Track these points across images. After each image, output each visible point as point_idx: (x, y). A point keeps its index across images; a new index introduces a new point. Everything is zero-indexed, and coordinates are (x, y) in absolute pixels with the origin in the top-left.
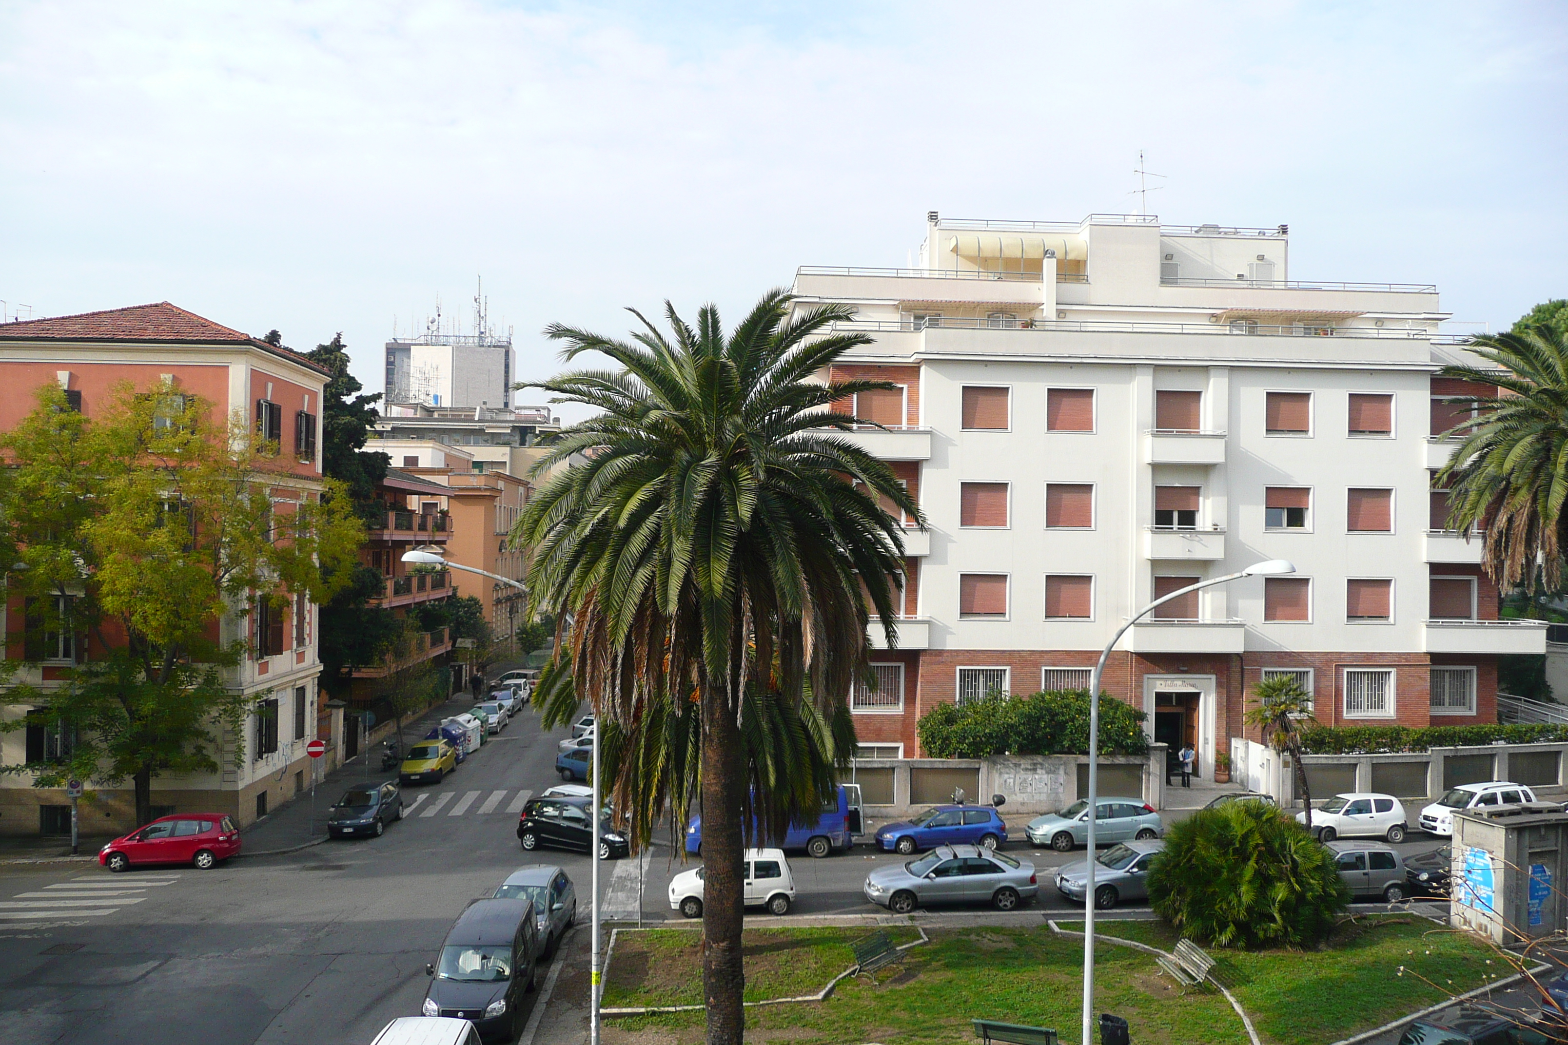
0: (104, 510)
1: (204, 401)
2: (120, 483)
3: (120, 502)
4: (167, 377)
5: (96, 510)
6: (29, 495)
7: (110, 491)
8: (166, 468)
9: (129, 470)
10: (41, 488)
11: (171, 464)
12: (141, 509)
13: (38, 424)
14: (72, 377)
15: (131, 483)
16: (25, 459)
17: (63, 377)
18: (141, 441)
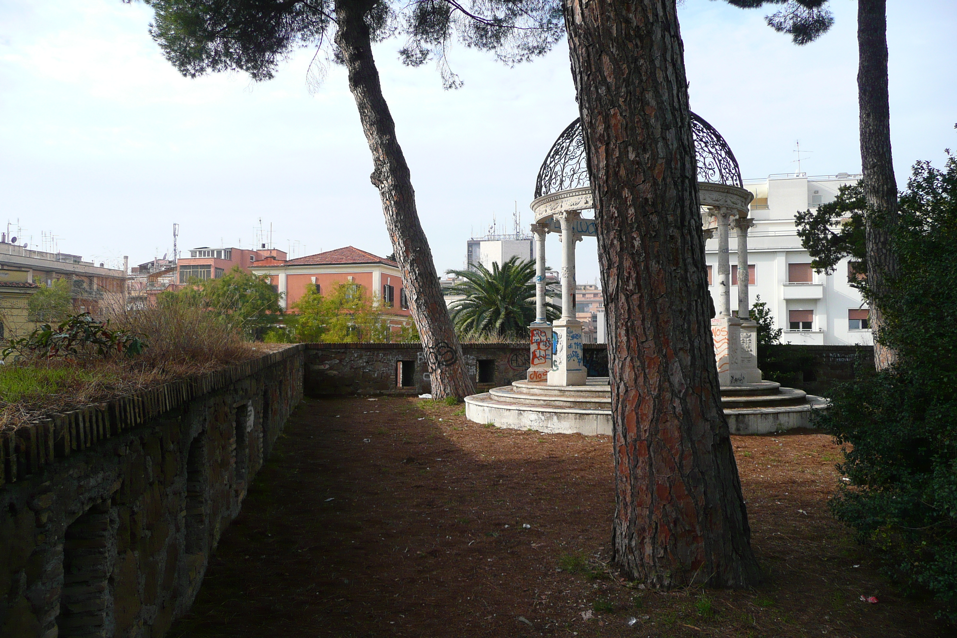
0: (329, 330)
1: (364, 287)
2: (334, 320)
3: (334, 327)
4: (350, 278)
5: (326, 330)
6: (304, 325)
7: (331, 323)
8: (350, 314)
9: (337, 315)
10: (308, 322)
11: (352, 312)
12: (341, 330)
13: (306, 299)
14: (317, 279)
15: (338, 320)
16: (303, 311)
17: (313, 279)
18: (342, 304)
